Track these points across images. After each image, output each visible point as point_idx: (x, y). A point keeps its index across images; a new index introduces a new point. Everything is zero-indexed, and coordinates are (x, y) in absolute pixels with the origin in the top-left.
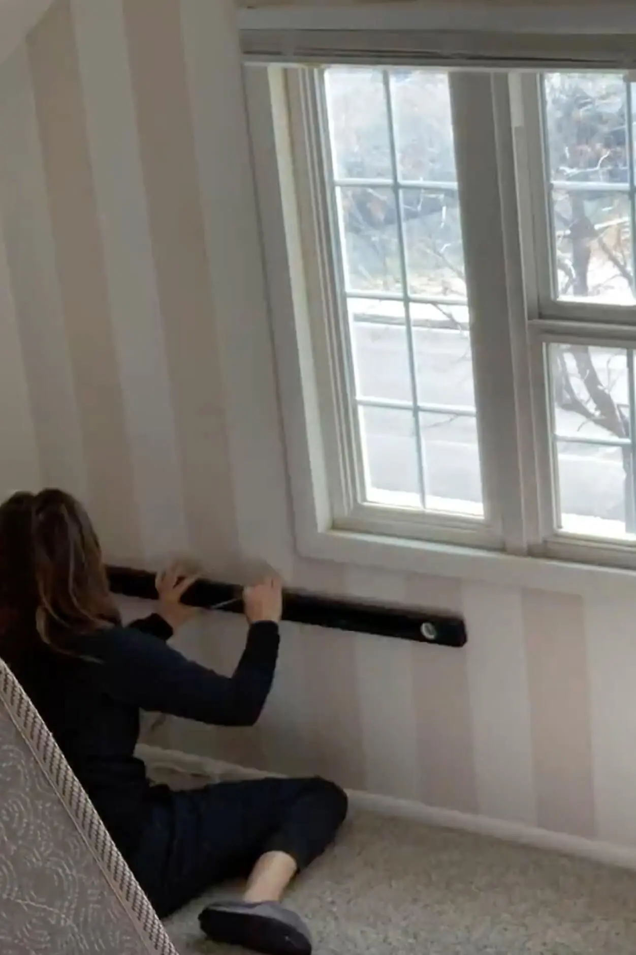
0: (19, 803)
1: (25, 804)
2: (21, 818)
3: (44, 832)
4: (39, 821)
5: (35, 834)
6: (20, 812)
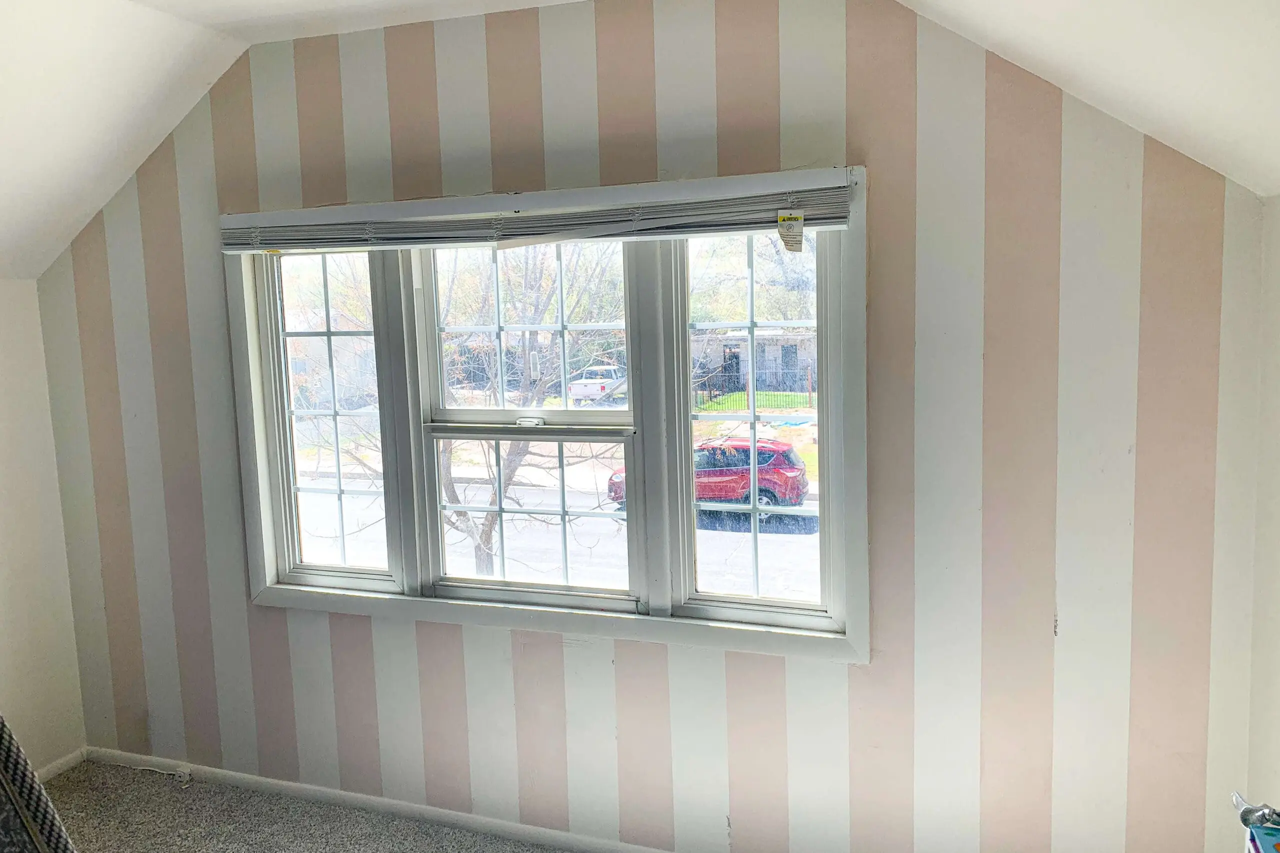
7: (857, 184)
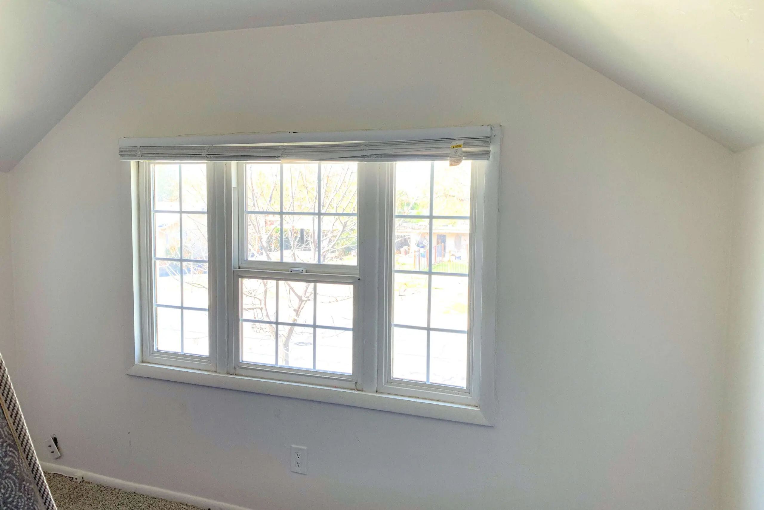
0: (11, 482)
1: (15, 484)
2: (12, 491)
3: (23, 500)
4: (21, 494)
5: (18, 502)
6: (12, 488)
7: (495, 136)
